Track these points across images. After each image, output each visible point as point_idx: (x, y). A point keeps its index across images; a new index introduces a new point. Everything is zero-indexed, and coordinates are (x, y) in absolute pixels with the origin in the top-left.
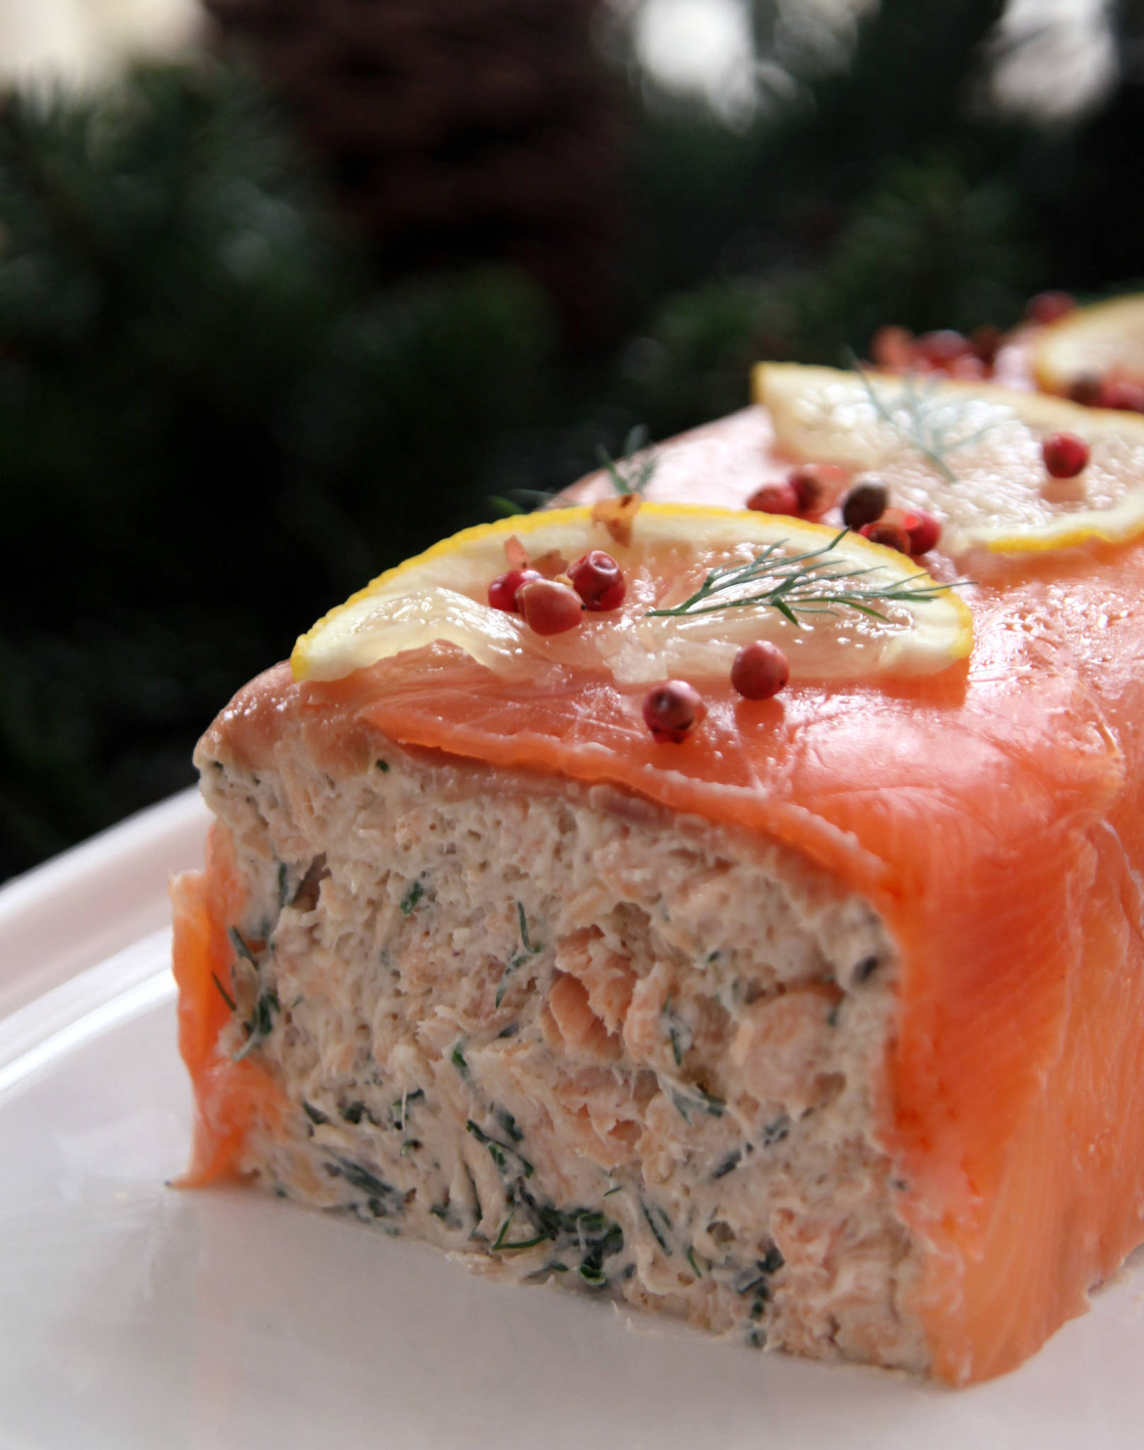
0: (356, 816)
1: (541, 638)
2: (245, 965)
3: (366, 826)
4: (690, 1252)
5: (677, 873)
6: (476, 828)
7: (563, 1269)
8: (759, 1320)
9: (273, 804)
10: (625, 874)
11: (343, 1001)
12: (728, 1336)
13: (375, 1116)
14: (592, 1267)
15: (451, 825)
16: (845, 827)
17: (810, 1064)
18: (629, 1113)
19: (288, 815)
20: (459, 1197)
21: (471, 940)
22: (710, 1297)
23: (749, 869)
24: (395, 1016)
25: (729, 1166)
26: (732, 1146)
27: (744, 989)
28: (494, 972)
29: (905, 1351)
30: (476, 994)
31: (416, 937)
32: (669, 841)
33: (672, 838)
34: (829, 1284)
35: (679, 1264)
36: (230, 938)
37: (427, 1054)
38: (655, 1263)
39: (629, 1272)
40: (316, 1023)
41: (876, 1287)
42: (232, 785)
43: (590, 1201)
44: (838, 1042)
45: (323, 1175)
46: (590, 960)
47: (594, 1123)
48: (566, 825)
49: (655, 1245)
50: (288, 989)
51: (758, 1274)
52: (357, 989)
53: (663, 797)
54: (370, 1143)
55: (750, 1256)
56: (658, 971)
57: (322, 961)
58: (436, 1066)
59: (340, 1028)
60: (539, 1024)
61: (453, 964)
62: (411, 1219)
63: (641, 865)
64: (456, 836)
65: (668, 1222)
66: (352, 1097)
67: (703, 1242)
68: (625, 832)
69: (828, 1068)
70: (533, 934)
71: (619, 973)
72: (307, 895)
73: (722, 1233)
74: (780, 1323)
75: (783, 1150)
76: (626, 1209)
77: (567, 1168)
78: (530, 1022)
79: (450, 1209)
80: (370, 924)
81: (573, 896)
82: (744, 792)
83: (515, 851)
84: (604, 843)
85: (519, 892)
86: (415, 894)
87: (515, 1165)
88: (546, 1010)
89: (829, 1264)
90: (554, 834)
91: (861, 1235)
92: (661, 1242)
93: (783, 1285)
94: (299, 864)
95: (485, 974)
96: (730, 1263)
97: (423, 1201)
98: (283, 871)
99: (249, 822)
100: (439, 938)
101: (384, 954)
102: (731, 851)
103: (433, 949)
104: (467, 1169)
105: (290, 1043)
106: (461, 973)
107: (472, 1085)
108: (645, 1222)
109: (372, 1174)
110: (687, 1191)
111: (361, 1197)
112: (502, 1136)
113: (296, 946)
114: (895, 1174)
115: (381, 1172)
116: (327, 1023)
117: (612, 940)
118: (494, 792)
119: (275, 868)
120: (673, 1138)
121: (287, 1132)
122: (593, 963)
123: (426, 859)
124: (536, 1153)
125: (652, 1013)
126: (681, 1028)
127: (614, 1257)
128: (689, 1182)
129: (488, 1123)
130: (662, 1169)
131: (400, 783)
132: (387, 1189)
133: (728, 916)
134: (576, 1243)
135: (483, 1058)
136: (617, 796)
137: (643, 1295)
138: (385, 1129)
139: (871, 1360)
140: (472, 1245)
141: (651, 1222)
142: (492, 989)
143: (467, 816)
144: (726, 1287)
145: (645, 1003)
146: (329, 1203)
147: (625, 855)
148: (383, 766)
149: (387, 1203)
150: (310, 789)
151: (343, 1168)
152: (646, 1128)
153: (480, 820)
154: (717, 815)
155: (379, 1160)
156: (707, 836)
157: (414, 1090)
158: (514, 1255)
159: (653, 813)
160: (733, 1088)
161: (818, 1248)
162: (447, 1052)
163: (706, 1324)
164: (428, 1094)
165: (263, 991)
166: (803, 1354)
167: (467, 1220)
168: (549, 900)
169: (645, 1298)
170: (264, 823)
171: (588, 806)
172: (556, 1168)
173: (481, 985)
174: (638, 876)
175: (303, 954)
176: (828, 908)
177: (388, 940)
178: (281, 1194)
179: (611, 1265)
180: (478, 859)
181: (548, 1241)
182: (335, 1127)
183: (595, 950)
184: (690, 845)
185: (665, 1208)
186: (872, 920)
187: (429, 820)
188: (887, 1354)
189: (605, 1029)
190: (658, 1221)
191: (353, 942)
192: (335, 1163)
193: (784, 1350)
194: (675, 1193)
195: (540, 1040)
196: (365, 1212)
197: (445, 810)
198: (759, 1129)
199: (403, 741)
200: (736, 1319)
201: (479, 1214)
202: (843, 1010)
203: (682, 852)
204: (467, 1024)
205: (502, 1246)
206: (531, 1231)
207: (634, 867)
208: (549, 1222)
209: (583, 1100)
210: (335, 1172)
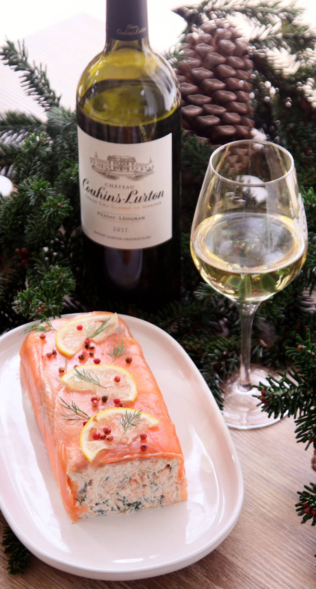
0: (99, 473)
3: (101, 474)
4: (151, 501)
6: (119, 468)
7: (132, 509)
8: (162, 504)
9: (85, 476)
10: (143, 467)
12: (158, 508)
14: (137, 507)
16: (172, 452)
17: (168, 476)
18: (143, 490)
19: (87, 476)
20: (115, 507)
21: (117, 480)
22: (154, 504)
23: (160, 460)
25: (157, 490)
26: (157, 488)
27: (158, 472)
28: (120, 482)
29: (180, 499)
31: (108, 483)
32: (148, 462)
37: (111, 494)
38: (147, 504)
39: (143, 506)
41: (176, 495)
43: (136, 501)
44: (172, 473)
47: (138, 493)
50: (88, 495)
51: (161, 499)
52: (98, 491)
53: (148, 457)
54: (100, 507)
55: (159, 498)
56: (146, 474)
57: (94, 490)
58: (113, 495)
59: (96, 496)
60: (129, 485)
62: (108, 513)
64: (115, 470)
65: (148, 499)
67: (153, 499)
68: (142, 462)
69: (170, 476)
70: (127, 476)
72: (90, 483)
73: (155, 497)
74: (165, 503)
75: (164, 486)
76: (142, 500)
77: (133, 499)
78: (127, 486)
79: (114, 509)
80: (100, 483)
81: (133, 471)
82: (159, 453)
83: (125, 469)
84: (139, 464)
85: (125, 473)
86: (107, 478)
87: (125, 502)
90: (131, 465)
92: (147, 501)
93: (165, 499)
94: (88, 481)
96: (157, 500)
97: (110, 510)
98: (86, 483)
100: (112, 481)
101: (102, 486)
102: (158, 459)
103: (111, 483)
104: (116, 504)
105: (87, 500)
106: (115, 484)
107: (119, 496)
109: (101, 510)
110: (150, 495)
111: (100, 513)
112: (123, 499)
113: (89, 490)
115: (103, 509)
117: (138, 473)
118: (121, 464)
119: (84, 482)
120: (149, 490)
121: (88, 510)
122: (137, 477)
123: (110, 474)
124: (128, 499)
126: (151, 479)
127: (140, 505)
129: (121, 499)
130: (147, 494)
131: (107, 467)
132: (104, 511)
134: (134, 506)
135: (121, 492)
136: (140, 459)
137: (145, 508)
138: (103, 504)
140: (120, 512)
143: (117, 467)
144: (156, 502)
145: (146, 479)
146: (95, 516)
147: (143, 465)
148: (104, 467)
152: (145, 491)
154: (155, 457)
158: (127, 511)
159: (146, 459)
160: (158, 483)
161: (170, 494)
162: (115, 493)
163: (155, 507)
165: (84, 497)
166: (168, 505)
167: (117, 509)
171: (136, 461)
172: (131, 499)
173: (118, 484)
176: (171, 460)
177: (102, 484)
178: (87, 518)
180: (119, 471)
181: (130, 507)
182: (95, 507)
183: (136, 475)
186: (176, 460)
187: (111, 470)
188: (177, 501)
189: (139, 483)
190: (146, 499)
191: (97, 486)
193: (166, 506)
196: (101, 514)
198: (161, 485)
200: (159, 505)
201: (119, 508)
202: (172, 470)
203: (151, 462)
204: (117, 489)
205: (125, 511)
206: (128, 507)
207: (145, 466)
208: (129, 505)
209: (135, 491)
210: (95, 512)
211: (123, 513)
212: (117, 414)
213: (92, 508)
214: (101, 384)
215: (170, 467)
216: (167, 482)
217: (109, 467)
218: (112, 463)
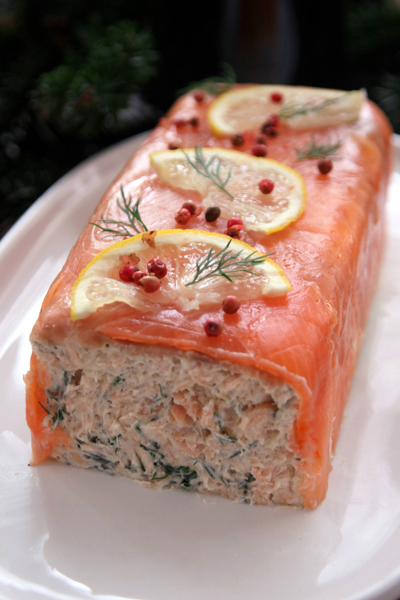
0: (95, 359)
1: (148, 294)
2: (54, 401)
3: (100, 362)
4: (222, 478)
5: (222, 378)
6: (142, 362)
7: (175, 483)
8: (247, 496)
9: (62, 354)
10: (202, 379)
11: (91, 410)
12: (237, 501)
13: (102, 441)
14: (186, 482)
15: (133, 362)
16: (281, 365)
17: (265, 427)
18: (201, 442)
19: (68, 357)
20: (135, 463)
21: (140, 393)
22: (229, 490)
23: (246, 376)
24: (110, 413)
25: (237, 454)
26: (238, 450)
27: (242, 407)
28: (148, 402)
29: (295, 500)
30: (142, 408)
31: (118, 392)
32: (216, 369)
33: (217, 367)
34: (272, 487)
35: (218, 480)
36: (46, 393)
37: (124, 426)
38: (210, 481)
39: (200, 483)
40: (81, 417)
41: (286, 484)
42: (46, 349)
43: (185, 464)
44: (276, 422)
45: (84, 458)
46: (186, 400)
47: (189, 445)
48: (177, 362)
49: (210, 477)
50: (70, 408)
51: (245, 483)
52: (95, 406)
53: (215, 356)
54: (101, 449)
55: (243, 478)
56: (211, 403)
57: (83, 400)
58: (128, 429)
59: (89, 416)
60: (167, 417)
61: (132, 399)
62: (117, 470)
63: (208, 376)
64: (135, 365)
65: (214, 470)
66: (93, 435)
67: (226, 475)
68: (199, 365)
69: (273, 428)
70: (164, 392)
71: (196, 403)
72: (77, 379)
73: (232, 472)
74: (254, 496)
75: (254, 450)
76: (199, 467)
77: (177, 456)
78: (163, 416)
79: (131, 466)
80: (99, 388)
81: (179, 382)
82: (245, 355)
83: (158, 369)
84: (193, 368)
85: (159, 381)
86: (118, 380)
87: (158, 456)
88: (170, 414)
89: (273, 481)
90: (173, 365)
91: (281, 471)
92: (212, 476)
93: (256, 486)
94: (72, 371)
95: (145, 402)
96: (236, 480)
97: (122, 465)
98: (66, 373)
99: (53, 359)
100: (127, 392)
101: (105, 396)
102: (242, 371)
103: (126, 396)
104: (137, 454)
105: (69, 421)
106: (136, 402)
107: (143, 435)
108: (205, 470)
109: (103, 457)
110: (220, 461)
111: (99, 464)
112: (153, 448)
113: (73, 396)
114: (295, 456)
115: (105, 457)
116: (84, 416)
117: (192, 393)
118: (150, 353)
119: (63, 372)
120: (216, 448)
121: (71, 447)
122: (187, 401)
123: (122, 370)
124: (165, 452)
125: (211, 416)
126: (221, 420)
127: (194, 480)
128: (221, 459)
129: (148, 445)
130: (213, 456)
131: (114, 349)
132: (108, 462)
133: (239, 390)
134: (180, 476)
135: (148, 428)
136: (197, 355)
137: (204, 489)
138: (107, 445)
139: (283, 504)
140: (142, 478)
141: (208, 470)
142: (148, 408)
143: (139, 359)
144: (234, 486)
145: (208, 413)
146: (88, 467)
147: (202, 374)
148: (107, 346)
149: (108, 465)
150: (78, 352)
151: (92, 456)
152: (207, 446)
153: (144, 361)
154: (235, 361)
155: (105, 454)
156: (232, 367)
157: (119, 435)
158: (159, 481)
159: (211, 360)
160: (239, 435)
161: (269, 477)
162: (133, 426)
163: (227, 497)
164: (124, 436)
165: (60, 408)
166: (262, 504)
167: (139, 470)
168: (168, 383)
169: (205, 490)
170: (58, 359)
171: (186, 357)
172: (172, 456)
173: (143, 405)
174: (208, 379)
175: (75, 397)
176: (277, 387)
177: (106, 392)
178: (68, 464)
179: (192, 482)
180: (143, 371)
181: (170, 475)
182: (88, 445)
183: (188, 397)
184: (225, 369)
185: (213, 467)
186: (290, 389)
187: (124, 360)
188: (289, 502)
189: (193, 420)
190: (210, 469)
191: (93, 393)
192: (89, 455)
193: (256, 504)
194: (217, 463)
195: (167, 422)
196: (101, 468)
197: (131, 358)
198: (247, 445)
199: (114, 338)
200: (238, 495)
201: (143, 468)
202: (278, 413)
203: (222, 371)
204: (139, 417)
205: (155, 479)
206: (163, 473)
207: (205, 376)
208: (169, 470)
209: (183, 438)
210: (89, 457)
211: (149, 483)
212: (209, 246)
213: (81, 445)
214: (226, 188)
215: (273, 404)
216: (262, 442)
217: (121, 350)
218: (127, 342)
